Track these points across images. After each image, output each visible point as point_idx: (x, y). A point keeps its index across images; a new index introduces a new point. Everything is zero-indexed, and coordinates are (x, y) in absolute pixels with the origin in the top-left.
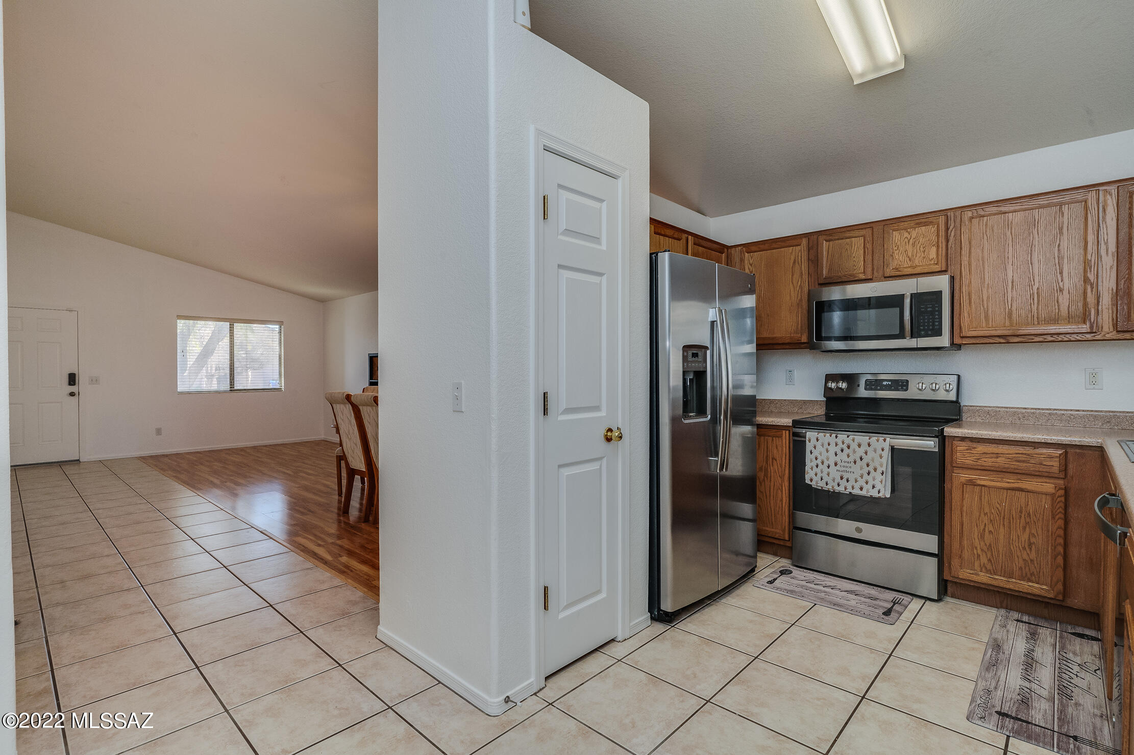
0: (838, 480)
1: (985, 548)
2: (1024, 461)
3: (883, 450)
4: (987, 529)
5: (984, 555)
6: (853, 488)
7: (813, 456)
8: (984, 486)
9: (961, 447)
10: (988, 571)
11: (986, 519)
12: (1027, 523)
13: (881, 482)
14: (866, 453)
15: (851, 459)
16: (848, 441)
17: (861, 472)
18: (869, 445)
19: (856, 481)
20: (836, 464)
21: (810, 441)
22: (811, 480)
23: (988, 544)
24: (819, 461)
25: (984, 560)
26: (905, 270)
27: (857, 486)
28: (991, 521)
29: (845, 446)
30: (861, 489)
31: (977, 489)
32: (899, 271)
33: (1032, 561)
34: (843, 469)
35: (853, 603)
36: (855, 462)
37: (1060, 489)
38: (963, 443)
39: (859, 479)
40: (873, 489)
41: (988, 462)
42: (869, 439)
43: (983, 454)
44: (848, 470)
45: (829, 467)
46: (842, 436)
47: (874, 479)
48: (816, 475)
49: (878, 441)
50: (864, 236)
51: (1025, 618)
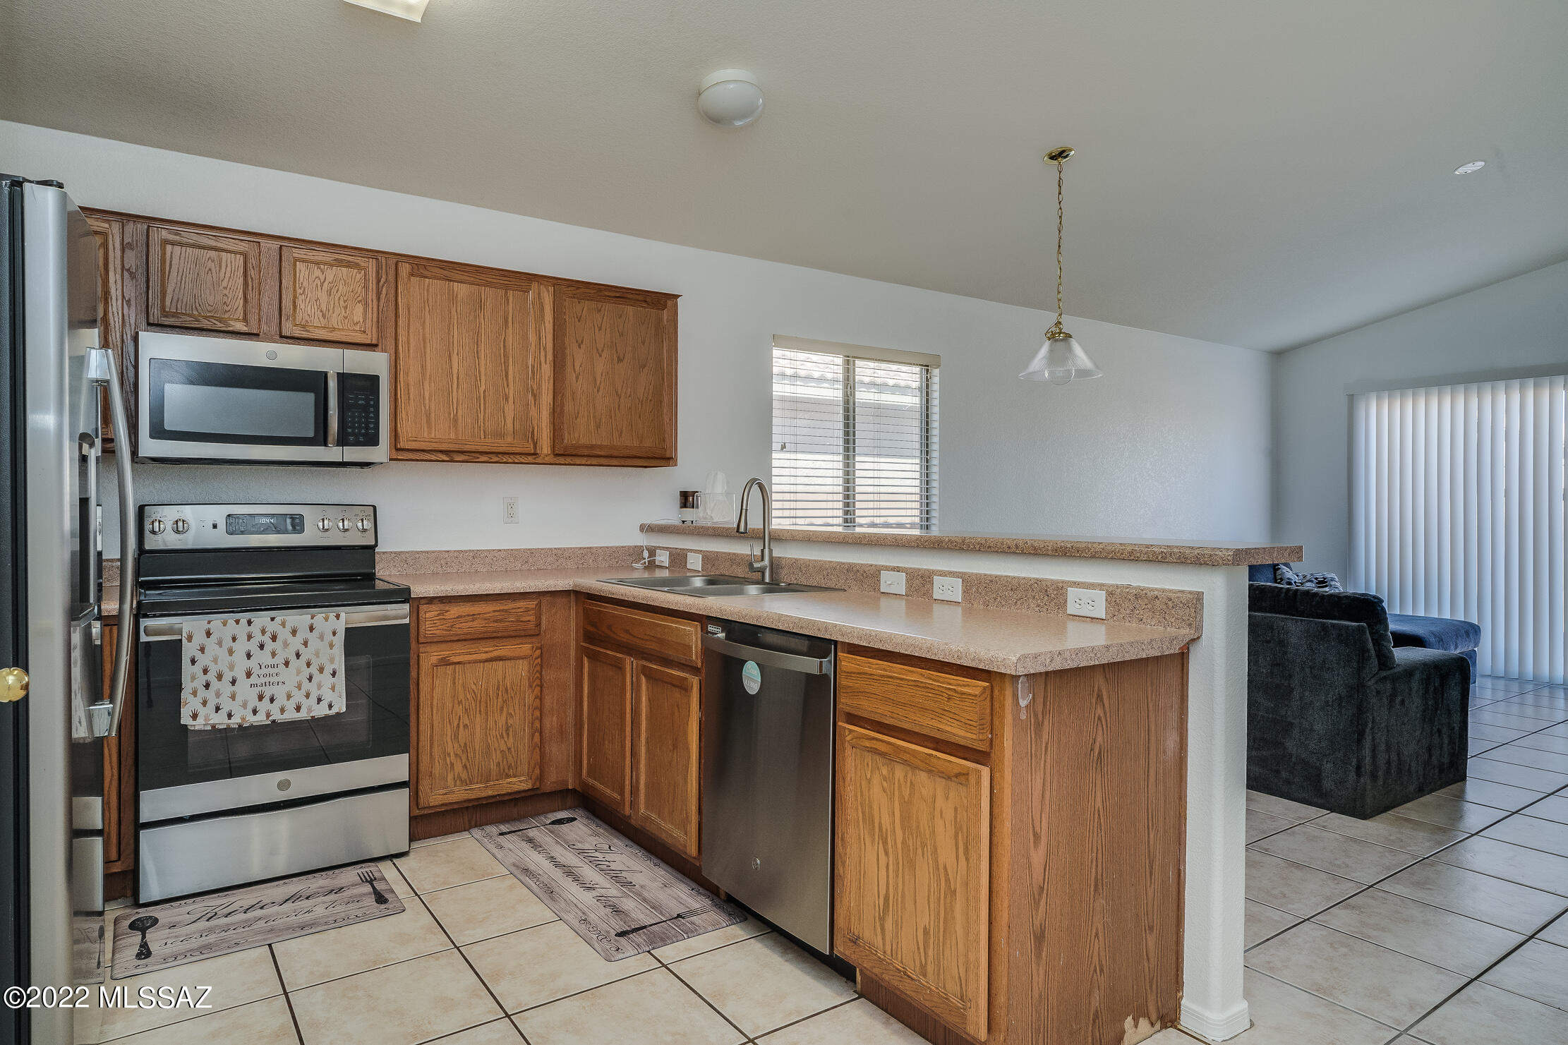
0: (254, 702)
1: (459, 752)
2: (501, 621)
3: (334, 634)
4: (461, 724)
5: (459, 760)
6: (282, 710)
7: (197, 669)
8: (459, 663)
9: (429, 613)
10: (464, 782)
11: (459, 710)
12: (505, 701)
13: (333, 689)
14: (306, 644)
15: (279, 660)
16: (272, 627)
17: (298, 679)
18: (311, 629)
19: (289, 697)
20: (249, 675)
21: (190, 639)
22: (195, 716)
23: (462, 745)
24: (211, 676)
25: (458, 768)
26: (317, 331)
27: (291, 706)
28: (466, 710)
29: (266, 638)
30: (298, 709)
31: (450, 669)
32: (308, 331)
33: (509, 749)
34: (263, 680)
35: (320, 911)
36: (287, 664)
37: (537, 648)
38: (433, 607)
39: (295, 692)
40: (318, 703)
41: (465, 627)
42: (312, 618)
43: (457, 617)
44: (271, 679)
45: (233, 682)
46: (261, 619)
47: (319, 686)
48: (204, 703)
49: (326, 619)
50: (245, 255)
51: (504, 828)
